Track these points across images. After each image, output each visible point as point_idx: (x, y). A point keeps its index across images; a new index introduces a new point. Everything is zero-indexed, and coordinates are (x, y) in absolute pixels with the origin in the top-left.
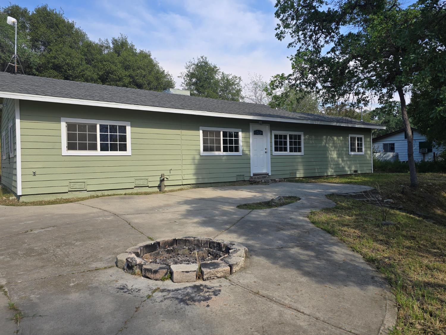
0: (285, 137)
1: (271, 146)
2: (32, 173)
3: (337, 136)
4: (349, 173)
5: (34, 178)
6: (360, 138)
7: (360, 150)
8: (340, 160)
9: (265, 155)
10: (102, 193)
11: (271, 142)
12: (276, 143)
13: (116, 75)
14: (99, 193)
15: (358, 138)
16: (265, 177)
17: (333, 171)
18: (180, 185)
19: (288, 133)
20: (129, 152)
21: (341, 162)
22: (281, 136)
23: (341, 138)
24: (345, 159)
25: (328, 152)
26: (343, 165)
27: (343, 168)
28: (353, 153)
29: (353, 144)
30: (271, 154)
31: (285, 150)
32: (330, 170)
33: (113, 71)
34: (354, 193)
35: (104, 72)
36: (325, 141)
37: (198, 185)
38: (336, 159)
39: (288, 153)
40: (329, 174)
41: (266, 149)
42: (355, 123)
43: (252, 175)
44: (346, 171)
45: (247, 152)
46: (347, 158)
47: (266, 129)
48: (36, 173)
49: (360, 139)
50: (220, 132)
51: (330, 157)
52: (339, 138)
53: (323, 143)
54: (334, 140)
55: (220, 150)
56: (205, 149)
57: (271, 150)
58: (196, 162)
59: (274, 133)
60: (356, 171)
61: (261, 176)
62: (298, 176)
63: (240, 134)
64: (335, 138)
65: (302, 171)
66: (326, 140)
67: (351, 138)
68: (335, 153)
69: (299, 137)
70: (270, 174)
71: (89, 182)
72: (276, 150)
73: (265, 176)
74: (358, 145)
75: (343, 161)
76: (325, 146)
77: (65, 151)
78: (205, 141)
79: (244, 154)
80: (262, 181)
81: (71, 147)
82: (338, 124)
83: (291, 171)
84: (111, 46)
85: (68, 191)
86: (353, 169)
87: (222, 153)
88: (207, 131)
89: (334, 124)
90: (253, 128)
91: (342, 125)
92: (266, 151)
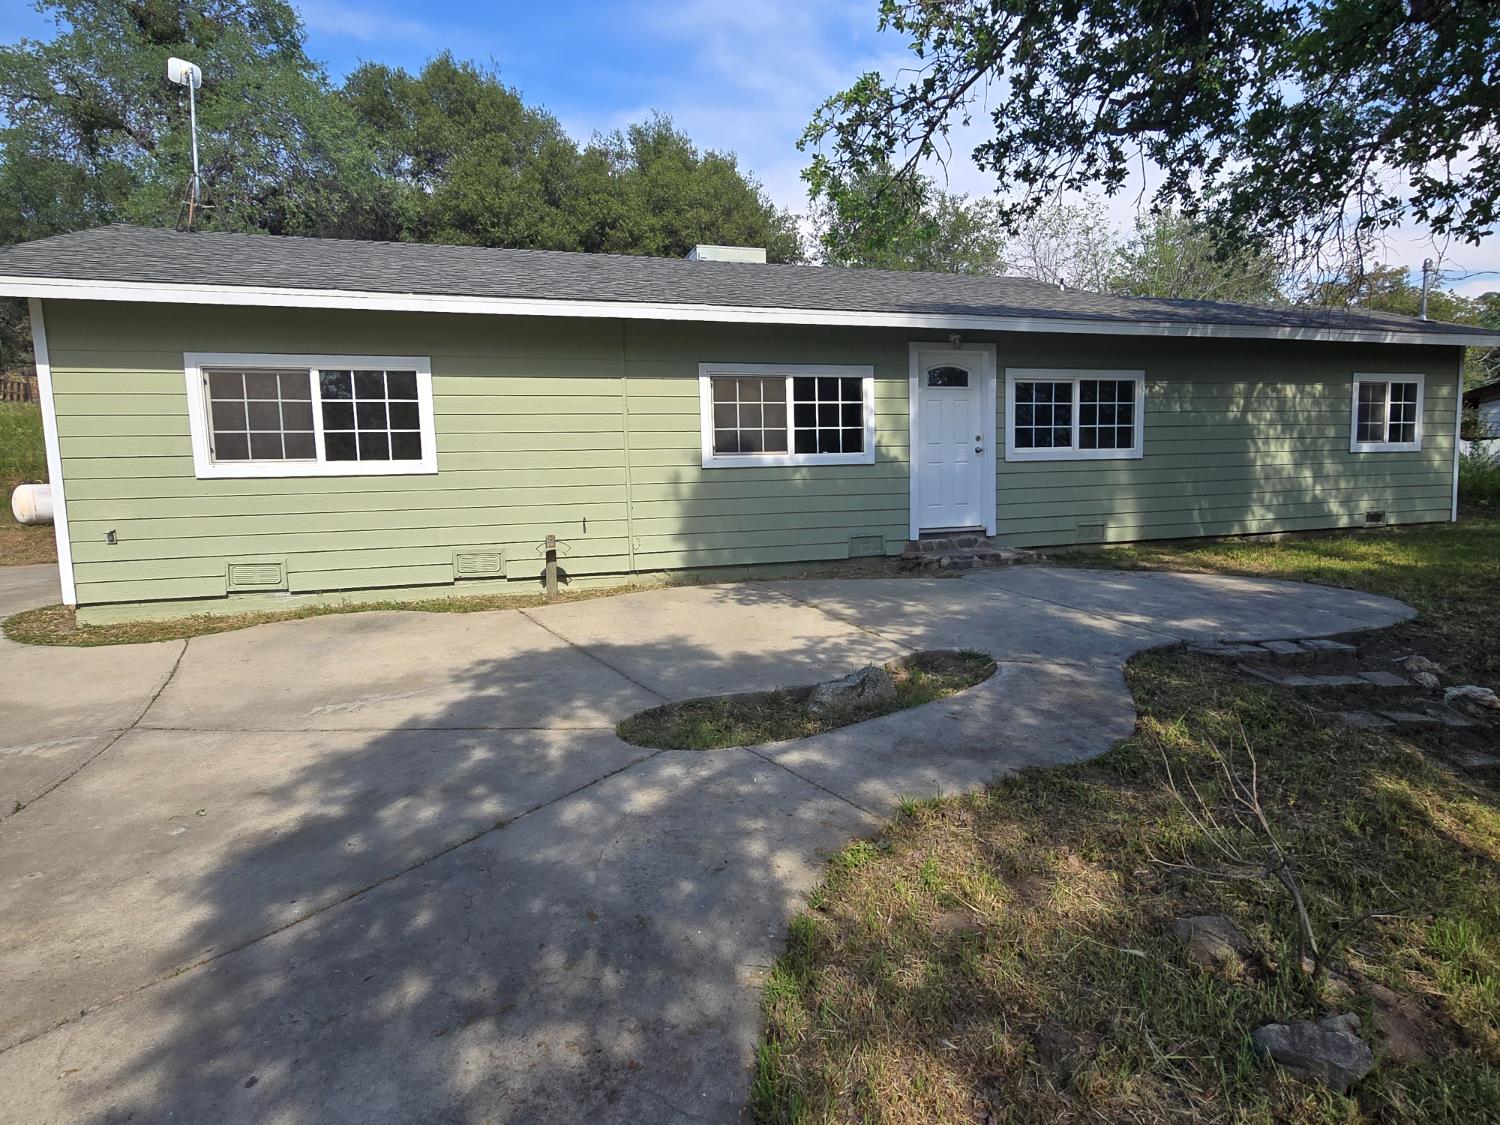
0: (1064, 391)
1: (1001, 428)
2: (106, 538)
3: (1299, 381)
4: (1344, 522)
5: (112, 552)
6: (1408, 386)
7: (1400, 433)
8: (1307, 473)
9: (977, 458)
10: (344, 600)
11: (1001, 413)
12: (1022, 416)
13: (623, 231)
14: (334, 600)
15: (1396, 389)
16: (971, 544)
17: (1270, 516)
18: (627, 573)
19: (1075, 378)
20: (428, 462)
21: (1310, 481)
22: (1044, 390)
23: (1319, 387)
24: (1329, 466)
25: (1255, 443)
26: (1317, 492)
27: (1318, 503)
28: (1366, 447)
29: (1368, 412)
30: (1000, 458)
31: (1064, 440)
32: (1258, 511)
33: (616, 220)
34: (1296, 641)
35: (592, 223)
36: (1242, 402)
37: (694, 574)
38: (1289, 470)
39: (1074, 451)
40: (1253, 526)
41: (978, 438)
42: (1382, 326)
43: (915, 536)
44: (1329, 515)
45: (896, 452)
46: (1340, 468)
47: (980, 363)
48: (118, 536)
49: (1403, 392)
50: (783, 380)
51: (1259, 463)
52: (1308, 388)
53: (1234, 412)
54: (1282, 400)
55: (784, 448)
56: (724, 444)
57: (1001, 444)
58: (685, 490)
59: (1015, 376)
60: (1374, 517)
61: (954, 539)
62: (1112, 534)
63: (869, 386)
64: (1290, 390)
65: (1130, 521)
66: (1247, 398)
67: (1363, 387)
68: (1287, 447)
69: (1127, 389)
70: (991, 532)
71: (296, 563)
72: (1023, 439)
73: (972, 537)
74: (1395, 415)
75: (1319, 476)
76: (1241, 423)
77: (205, 464)
78: (721, 416)
79: (882, 459)
80: (939, 561)
81: (226, 449)
82: (1300, 335)
83: (1084, 521)
84: (629, 147)
85: (224, 594)
86: (1365, 505)
87: (790, 457)
88: (732, 380)
89: (1284, 333)
90: (924, 358)
91: (1318, 338)
92: (979, 445)
